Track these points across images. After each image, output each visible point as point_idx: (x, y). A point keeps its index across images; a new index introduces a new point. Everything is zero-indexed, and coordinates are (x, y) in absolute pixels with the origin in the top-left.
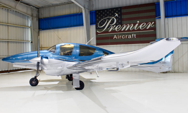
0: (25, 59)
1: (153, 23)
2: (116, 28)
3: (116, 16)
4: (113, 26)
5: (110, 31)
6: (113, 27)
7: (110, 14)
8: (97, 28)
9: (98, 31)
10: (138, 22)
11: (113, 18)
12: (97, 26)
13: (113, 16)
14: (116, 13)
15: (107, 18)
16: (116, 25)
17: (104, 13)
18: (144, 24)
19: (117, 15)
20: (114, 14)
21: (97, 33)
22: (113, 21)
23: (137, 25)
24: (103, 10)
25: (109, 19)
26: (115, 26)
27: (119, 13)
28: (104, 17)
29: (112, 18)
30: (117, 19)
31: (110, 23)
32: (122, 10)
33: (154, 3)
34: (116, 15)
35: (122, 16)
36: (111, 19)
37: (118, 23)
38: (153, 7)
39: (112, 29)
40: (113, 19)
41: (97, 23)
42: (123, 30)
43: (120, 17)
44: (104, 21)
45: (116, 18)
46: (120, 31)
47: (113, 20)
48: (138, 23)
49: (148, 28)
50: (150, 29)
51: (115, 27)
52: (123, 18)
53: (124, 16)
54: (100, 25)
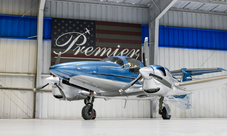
1: (138, 50)
2: (86, 51)
3: (87, 33)
4: (81, 47)
5: (76, 54)
6: (81, 49)
7: (78, 28)
8: (53, 47)
9: (54, 52)
10: (119, 46)
11: (82, 34)
12: (53, 43)
13: (81, 31)
14: (86, 28)
15: (72, 34)
16: (86, 45)
17: (67, 25)
18: (127, 50)
19: (88, 31)
20: (85, 29)
21: (53, 55)
22: (81, 40)
23: (117, 50)
24: (67, 20)
25: (75, 36)
26: (84, 47)
27: (92, 29)
28: (66, 31)
29: (80, 34)
30: (89, 38)
31: (77, 42)
32: (97, 26)
33: (140, 25)
34: (86, 31)
35: (97, 34)
36: (78, 36)
37: (88, 44)
39: (80, 52)
40: (82, 36)
41: (55, 39)
42: (96, 55)
43: (92, 35)
44: (66, 37)
45: (87, 35)
46: (92, 56)
47: (81, 38)
48: (118, 48)
49: (131, 56)
51: (85, 49)
52: (97, 37)
53: (99, 34)
54: (59, 43)
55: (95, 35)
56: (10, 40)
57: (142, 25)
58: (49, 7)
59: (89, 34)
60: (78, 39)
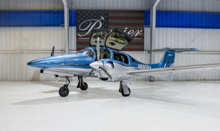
0: (62, 64)
1: (141, 31)
3: (102, 19)
7: (95, 16)
8: (78, 31)
9: (79, 35)
10: (126, 28)
11: (99, 21)
12: (78, 29)
13: (98, 19)
15: (91, 21)
17: (87, 14)
18: (132, 31)
19: (103, 18)
20: (100, 16)
21: (78, 37)
22: (98, 25)
24: (87, 11)
25: (93, 22)
27: (106, 17)
28: (87, 19)
30: (103, 23)
32: (109, 14)
33: (144, 11)
34: (101, 18)
35: (109, 20)
37: (103, 28)
38: (142, 15)
40: (98, 22)
41: (79, 25)
43: (106, 21)
44: (87, 23)
45: (102, 21)
47: (98, 23)
48: (126, 30)
49: (136, 36)
50: (138, 36)
52: (109, 22)
53: (111, 20)
54: (82, 28)
55: (108, 21)
56: (48, 28)
57: (145, 11)
58: (75, 2)
59: (104, 20)
60: (96, 24)
